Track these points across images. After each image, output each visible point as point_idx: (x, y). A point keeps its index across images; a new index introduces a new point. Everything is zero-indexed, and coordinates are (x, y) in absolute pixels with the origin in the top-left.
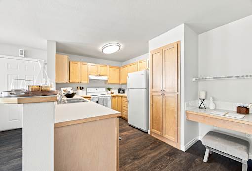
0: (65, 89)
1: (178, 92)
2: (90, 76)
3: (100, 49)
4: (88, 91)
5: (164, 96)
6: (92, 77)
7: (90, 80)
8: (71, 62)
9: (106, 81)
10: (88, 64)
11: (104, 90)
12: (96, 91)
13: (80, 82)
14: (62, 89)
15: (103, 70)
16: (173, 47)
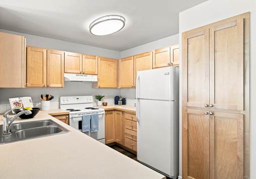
0: (17, 99)
1: (244, 110)
2: (66, 75)
3: (87, 26)
4: (62, 102)
5: (213, 116)
6: (71, 77)
7: (67, 83)
8: (29, 49)
9: (94, 84)
10: (62, 52)
11: (91, 99)
12: (76, 101)
13: (48, 86)
14: (12, 100)
15: (89, 64)
16: (234, 24)
